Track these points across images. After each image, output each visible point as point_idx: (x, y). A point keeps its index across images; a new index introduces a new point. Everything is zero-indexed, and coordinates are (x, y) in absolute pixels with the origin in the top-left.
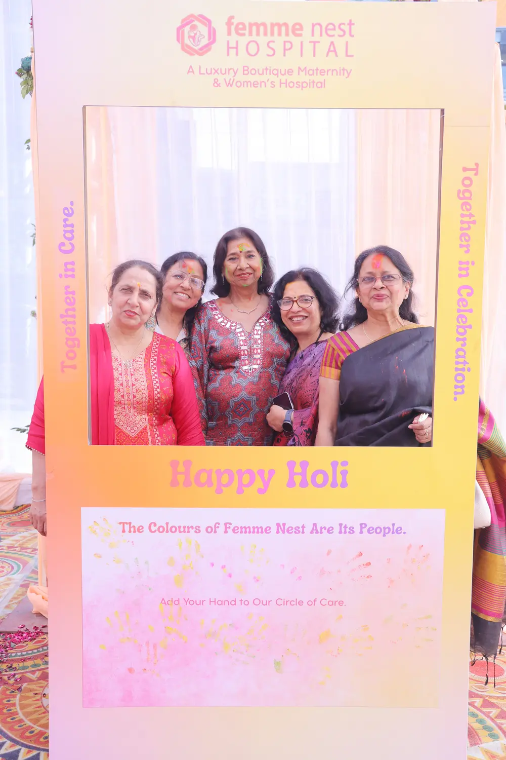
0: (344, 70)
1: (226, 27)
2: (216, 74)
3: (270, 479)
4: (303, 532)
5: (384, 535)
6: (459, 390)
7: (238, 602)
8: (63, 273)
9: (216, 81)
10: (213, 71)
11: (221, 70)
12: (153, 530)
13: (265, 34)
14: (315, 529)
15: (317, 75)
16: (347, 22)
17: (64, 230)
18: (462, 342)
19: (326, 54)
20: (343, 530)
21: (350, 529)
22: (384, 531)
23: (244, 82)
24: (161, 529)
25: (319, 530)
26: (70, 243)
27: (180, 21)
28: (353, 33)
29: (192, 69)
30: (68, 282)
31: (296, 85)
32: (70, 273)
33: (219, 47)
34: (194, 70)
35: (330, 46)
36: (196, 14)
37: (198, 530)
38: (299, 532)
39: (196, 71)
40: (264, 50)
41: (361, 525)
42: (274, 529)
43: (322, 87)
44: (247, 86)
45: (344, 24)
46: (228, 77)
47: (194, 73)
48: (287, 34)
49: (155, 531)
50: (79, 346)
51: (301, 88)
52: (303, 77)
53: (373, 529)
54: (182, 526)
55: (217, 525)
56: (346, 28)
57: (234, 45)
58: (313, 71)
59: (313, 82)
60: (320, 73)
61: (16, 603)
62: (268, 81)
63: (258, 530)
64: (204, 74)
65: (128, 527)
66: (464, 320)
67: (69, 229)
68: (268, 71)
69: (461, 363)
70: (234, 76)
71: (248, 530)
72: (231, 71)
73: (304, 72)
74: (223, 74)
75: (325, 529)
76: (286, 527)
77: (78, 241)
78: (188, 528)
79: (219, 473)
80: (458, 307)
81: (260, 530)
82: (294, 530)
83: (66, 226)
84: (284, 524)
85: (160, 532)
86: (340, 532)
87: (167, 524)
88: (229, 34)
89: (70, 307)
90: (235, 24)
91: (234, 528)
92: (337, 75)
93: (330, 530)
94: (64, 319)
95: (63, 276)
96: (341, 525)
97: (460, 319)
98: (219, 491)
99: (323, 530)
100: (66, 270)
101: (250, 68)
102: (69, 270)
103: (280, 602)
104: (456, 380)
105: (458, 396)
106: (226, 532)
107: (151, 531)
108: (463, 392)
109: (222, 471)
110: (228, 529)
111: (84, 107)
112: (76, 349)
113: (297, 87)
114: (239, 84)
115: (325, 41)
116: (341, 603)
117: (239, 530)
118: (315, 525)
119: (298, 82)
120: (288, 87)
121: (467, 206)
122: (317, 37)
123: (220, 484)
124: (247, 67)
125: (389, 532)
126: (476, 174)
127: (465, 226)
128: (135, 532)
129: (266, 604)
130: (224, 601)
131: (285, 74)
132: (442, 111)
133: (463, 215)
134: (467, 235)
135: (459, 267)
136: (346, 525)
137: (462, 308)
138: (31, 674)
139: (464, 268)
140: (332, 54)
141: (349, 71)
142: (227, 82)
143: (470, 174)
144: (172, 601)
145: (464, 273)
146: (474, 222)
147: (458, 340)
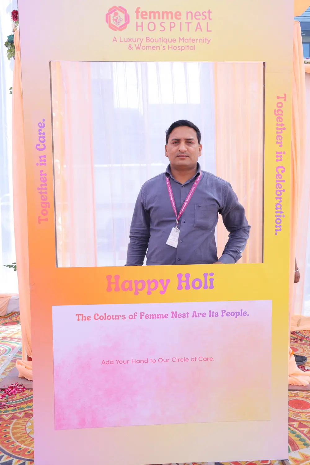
0: (206, 39)
1: (135, 14)
2: (130, 42)
3: (167, 284)
4: (188, 317)
5: (236, 317)
6: (278, 228)
7: (149, 361)
8: (39, 162)
9: (130, 46)
10: (128, 40)
11: (133, 39)
13: (159, 18)
14: (195, 315)
15: (190, 42)
16: (207, 11)
17: (39, 137)
18: (279, 200)
19: (195, 30)
20: (212, 314)
21: (215, 314)
22: (236, 314)
23: (147, 47)
24: (102, 318)
25: (197, 315)
26: (43, 144)
27: (108, 10)
28: (211, 18)
29: (115, 39)
30: (42, 168)
31: (178, 48)
32: (43, 162)
33: (131, 26)
34: (117, 40)
36: (118, 6)
37: (124, 317)
38: (185, 316)
39: (118, 40)
40: (158, 27)
41: (222, 311)
42: (170, 315)
43: (193, 49)
44: (149, 49)
45: (205, 12)
46: (137, 44)
47: (117, 42)
48: (172, 18)
49: (98, 319)
50: (49, 207)
51: (181, 50)
52: (182, 44)
53: (229, 313)
55: (136, 314)
56: (207, 15)
57: (141, 25)
58: (188, 40)
59: (188, 46)
60: (192, 41)
61: (9, 371)
62: (161, 46)
63: (160, 316)
64: (123, 42)
65: (81, 317)
66: (280, 186)
67: (42, 135)
68: (161, 40)
69: (279, 212)
70: (141, 43)
71: (154, 316)
72: (139, 41)
73: (183, 40)
74: (134, 42)
76: (178, 314)
77: (48, 143)
78: (118, 316)
79: (136, 282)
80: (276, 179)
81: (162, 316)
82: (182, 316)
83: (40, 134)
84: (176, 312)
86: (210, 316)
87: (105, 314)
88: (137, 18)
89: (43, 183)
90: (141, 12)
91: (146, 315)
92: (202, 42)
93: (204, 315)
94: (40, 191)
95: (39, 164)
96: (210, 311)
97: (278, 186)
98: (136, 293)
99: (200, 315)
100: (41, 161)
101: (150, 38)
103: (174, 360)
104: (276, 222)
105: (277, 232)
106: (141, 318)
107: (95, 319)
108: (280, 230)
109: (138, 281)
110: (142, 316)
111: (50, 62)
112: (47, 209)
113: (178, 50)
114: (144, 48)
116: (211, 359)
117: (149, 317)
118: (195, 312)
119: (179, 46)
120: (173, 49)
121: (280, 119)
122: (190, 20)
123: (137, 289)
124: (148, 37)
125: (239, 315)
126: (285, 100)
127: (279, 131)
128: (85, 320)
129: (166, 362)
130: (141, 361)
131: (171, 42)
132: (264, 63)
133: (278, 125)
134: (281, 136)
135: (276, 155)
136: (213, 312)
137: (279, 180)
138: (19, 413)
139: (279, 156)
140: (199, 30)
141: (209, 40)
142: (137, 47)
143: (281, 100)
144: (109, 362)
145: (279, 158)
146: (284, 129)
147: (277, 198)
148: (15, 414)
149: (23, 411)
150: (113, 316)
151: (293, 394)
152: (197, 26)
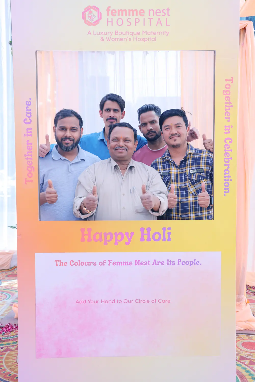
0: (165, 32)
1: (106, 12)
3: (131, 237)
4: (149, 265)
5: (190, 266)
6: (227, 191)
7: (116, 301)
9: (102, 38)
10: (101, 33)
11: (104, 32)
12: (72, 264)
13: (126, 15)
14: (155, 263)
15: (152, 34)
16: (166, 9)
17: (26, 113)
18: (227, 166)
19: (156, 25)
20: (169, 263)
21: (172, 262)
22: (190, 263)
23: (116, 38)
24: (76, 264)
25: (157, 263)
26: (30, 119)
27: (84, 9)
28: (169, 14)
29: (90, 32)
30: (29, 138)
31: (141, 40)
32: (29, 134)
33: (103, 21)
35: (158, 20)
36: (92, 6)
37: (95, 264)
38: (147, 264)
40: (126, 23)
41: (178, 260)
42: (134, 263)
43: (154, 40)
44: (117, 40)
45: (165, 10)
46: (107, 36)
47: (91, 34)
48: (137, 15)
49: (73, 264)
50: (34, 170)
51: (144, 41)
52: (145, 36)
53: (185, 262)
54: (87, 262)
56: (166, 12)
58: (150, 33)
59: (150, 38)
60: (154, 33)
62: (128, 37)
63: (125, 263)
64: (96, 35)
65: (59, 263)
66: (228, 155)
67: (29, 112)
69: (227, 177)
71: (120, 264)
72: (110, 34)
73: (146, 33)
74: (105, 35)
75: (160, 263)
76: (140, 262)
77: (34, 118)
78: (90, 262)
79: (106, 235)
80: (225, 149)
81: (127, 263)
82: (144, 263)
83: (27, 110)
84: (139, 261)
85: (75, 265)
86: (168, 264)
87: (79, 261)
88: (108, 15)
89: (29, 151)
90: (111, 10)
91: (114, 262)
92: (162, 34)
93: (162, 263)
94: (26, 157)
95: (26, 135)
96: (168, 260)
97: (226, 155)
98: (106, 244)
99: (159, 263)
100: (28, 132)
101: (119, 32)
102: (29, 133)
103: (137, 301)
104: (225, 186)
105: (226, 194)
106: (109, 265)
107: (71, 265)
108: (229, 192)
109: (107, 233)
110: (110, 263)
111: (36, 52)
112: (32, 172)
113: (142, 41)
115: (156, 18)
116: (169, 301)
117: (116, 264)
118: (155, 260)
119: (143, 38)
120: (137, 40)
121: (228, 98)
122: (152, 16)
123: (106, 240)
124: (117, 31)
125: (193, 264)
126: (232, 82)
127: (227, 108)
128: (63, 265)
129: (130, 302)
130: (109, 301)
131: (136, 34)
132: (215, 52)
133: (226, 103)
134: (229, 113)
135: (225, 128)
136: (170, 260)
137: (227, 149)
138: (12, 347)
139: (227, 129)
140: (159, 25)
141: (168, 33)
142: (108, 39)
143: (229, 82)
144: (82, 301)
145: (227, 131)
146: (232, 106)
147: (225, 165)
148: (8, 347)
149: (15, 345)
150: (86, 263)
151: (247, 337)
152: (158, 22)
